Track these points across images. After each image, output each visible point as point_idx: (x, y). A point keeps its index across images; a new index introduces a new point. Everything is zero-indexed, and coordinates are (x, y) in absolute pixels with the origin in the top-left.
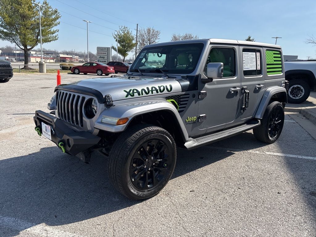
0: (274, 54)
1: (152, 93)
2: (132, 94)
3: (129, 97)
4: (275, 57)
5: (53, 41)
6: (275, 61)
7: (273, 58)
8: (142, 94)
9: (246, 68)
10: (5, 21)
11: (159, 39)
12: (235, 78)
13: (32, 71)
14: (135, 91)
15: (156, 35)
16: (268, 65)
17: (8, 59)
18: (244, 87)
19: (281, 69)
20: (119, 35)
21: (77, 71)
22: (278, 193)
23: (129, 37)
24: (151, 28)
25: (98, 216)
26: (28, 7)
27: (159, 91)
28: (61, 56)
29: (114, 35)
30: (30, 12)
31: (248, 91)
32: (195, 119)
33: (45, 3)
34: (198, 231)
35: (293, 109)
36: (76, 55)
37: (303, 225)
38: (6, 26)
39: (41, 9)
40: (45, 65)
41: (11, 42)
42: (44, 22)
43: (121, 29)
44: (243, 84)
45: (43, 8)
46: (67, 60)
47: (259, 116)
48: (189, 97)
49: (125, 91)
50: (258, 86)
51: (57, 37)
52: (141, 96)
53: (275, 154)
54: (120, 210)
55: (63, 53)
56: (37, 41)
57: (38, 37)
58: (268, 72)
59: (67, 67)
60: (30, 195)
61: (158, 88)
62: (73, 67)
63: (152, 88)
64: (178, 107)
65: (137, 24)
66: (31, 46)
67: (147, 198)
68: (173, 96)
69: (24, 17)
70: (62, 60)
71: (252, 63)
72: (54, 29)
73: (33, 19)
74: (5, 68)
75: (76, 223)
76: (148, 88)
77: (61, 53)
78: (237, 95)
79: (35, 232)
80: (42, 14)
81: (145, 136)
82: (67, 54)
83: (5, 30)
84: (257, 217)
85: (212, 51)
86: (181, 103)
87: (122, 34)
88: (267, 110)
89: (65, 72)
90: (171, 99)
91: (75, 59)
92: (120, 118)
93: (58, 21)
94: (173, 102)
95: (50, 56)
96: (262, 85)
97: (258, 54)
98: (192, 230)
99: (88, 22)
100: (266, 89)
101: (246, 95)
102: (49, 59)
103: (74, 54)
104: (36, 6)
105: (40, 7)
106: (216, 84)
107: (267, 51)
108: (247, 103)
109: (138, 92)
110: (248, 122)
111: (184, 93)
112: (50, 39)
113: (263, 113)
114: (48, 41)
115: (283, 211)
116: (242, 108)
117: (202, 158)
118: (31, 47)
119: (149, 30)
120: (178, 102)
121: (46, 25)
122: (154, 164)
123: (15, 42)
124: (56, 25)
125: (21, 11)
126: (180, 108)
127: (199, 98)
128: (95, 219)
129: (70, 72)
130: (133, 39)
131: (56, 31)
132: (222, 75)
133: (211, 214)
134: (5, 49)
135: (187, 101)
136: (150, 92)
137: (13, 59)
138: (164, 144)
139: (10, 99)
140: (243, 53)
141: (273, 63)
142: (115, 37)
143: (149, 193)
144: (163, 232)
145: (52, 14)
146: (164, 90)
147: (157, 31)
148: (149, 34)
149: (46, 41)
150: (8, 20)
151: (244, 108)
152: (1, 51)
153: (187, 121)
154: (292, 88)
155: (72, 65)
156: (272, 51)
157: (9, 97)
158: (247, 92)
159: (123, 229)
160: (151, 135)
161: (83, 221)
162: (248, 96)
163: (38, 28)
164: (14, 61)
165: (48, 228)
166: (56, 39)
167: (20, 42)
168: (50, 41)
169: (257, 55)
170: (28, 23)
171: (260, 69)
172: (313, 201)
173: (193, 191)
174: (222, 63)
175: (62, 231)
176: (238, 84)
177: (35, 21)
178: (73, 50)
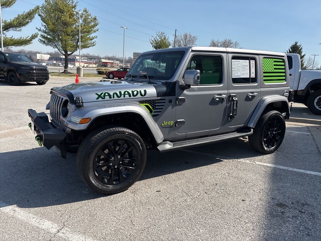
0: (275, 61)
1: (124, 97)
2: (103, 97)
3: (100, 99)
4: (275, 65)
5: (91, 47)
6: (275, 69)
7: (273, 66)
8: (114, 98)
9: (236, 75)
10: (48, 27)
11: (196, 44)
12: (222, 85)
13: (70, 75)
14: (107, 94)
15: (192, 40)
16: (264, 73)
17: (55, 63)
18: (232, 95)
19: (284, 78)
20: (155, 41)
21: (111, 76)
22: (243, 200)
23: (166, 43)
24: (188, 34)
25: (63, 204)
26: (69, 15)
27: (131, 95)
28: (103, 61)
29: (151, 41)
30: (71, 20)
31: (237, 99)
32: (171, 124)
33: (85, 11)
34: (143, 225)
35: (316, 121)
36: (117, 60)
37: (249, 231)
38: (50, 32)
39: (81, 17)
40: (82, 70)
41: (54, 47)
42: (83, 29)
43: (159, 35)
44: (231, 91)
45: (84, 16)
46: (108, 65)
47: (252, 125)
48: (165, 102)
49: (96, 94)
50: (251, 94)
51: (95, 43)
52: (112, 99)
53: (265, 164)
54: (84, 201)
55: (105, 58)
56: (76, 47)
57: (77, 43)
58: (265, 80)
59: (103, 72)
60: (16, 182)
61: (131, 92)
62: (108, 72)
63: (125, 92)
64: (153, 111)
65: (176, 30)
66: (70, 51)
67: (112, 193)
68: (147, 100)
69: (65, 24)
70: (103, 65)
71: (244, 71)
72: (93, 35)
73: (74, 26)
74: (42, 72)
75: (41, 208)
76: (120, 92)
77: (103, 58)
78: (223, 102)
79: (5, 211)
80: (82, 22)
81: (109, 136)
82: (109, 59)
83: (49, 37)
84: (207, 220)
85: (194, 58)
86: (157, 107)
87: (159, 39)
88: (261, 119)
89: (101, 77)
90: (145, 103)
91: (116, 64)
92: (83, 118)
93: (96, 28)
94: (147, 106)
95: (93, 61)
96: (255, 94)
97: (253, 62)
98: (138, 224)
99: (125, 28)
100: (261, 98)
101: (233, 102)
102: (92, 64)
103: (115, 59)
104: (77, 14)
105: (81, 15)
106: (197, 90)
107: (265, 59)
108: (234, 111)
109: (109, 95)
110: (239, 130)
111: (159, 98)
112: (88, 45)
113: (256, 122)
114: (87, 47)
115: (237, 217)
116: (229, 116)
117: (187, 163)
118: (71, 53)
119: (186, 36)
120: (153, 106)
121: (86, 32)
122: (121, 163)
123: (57, 48)
124: (95, 32)
125: (63, 18)
126: (154, 112)
127: (176, 104)
128: (59, 206)
129: (105, 76)
130: (170, 45)
131: (95, 37)
132: (199, 82)
133: (164, 213)
134: (54, 53)
135: (163, 105)
136: (123, 96)
137: (59, 63)
138: (131, 144)
139: (39, 100)
140: (233, 60)
141: (272, 71)
142: (152, 42)
143: (114, 189)
144: (111, 222)
145: (91, 21)
146: (137, 94)
147: (194, 37)
148: (186, 39)
149: (84, 47)
150: (51, 26)
151: (231, 115)
152: (49, 55)
153: (163, 125)
154: (318, 98)
155: (108, 70)
156: (272, 59)
157: (40, 98)
158: (234, 99)
159: (77, 217)
160: (115, 135)
161: (48, 207)
162: (237, 104)
163: (78, 35)
164: (61, 65)
165: (18, 209)
166: (94, 45)
167: (61, 47)
168: (89, 47)
169: (251, 62)
170: (69, 30)
171: (254, 77)
172: (275, 212)
173: (159, 191)
174: (199, 71)
175: (27, 213)
176: (226, 92)
177: (75, 28)
178: (115, 56)
